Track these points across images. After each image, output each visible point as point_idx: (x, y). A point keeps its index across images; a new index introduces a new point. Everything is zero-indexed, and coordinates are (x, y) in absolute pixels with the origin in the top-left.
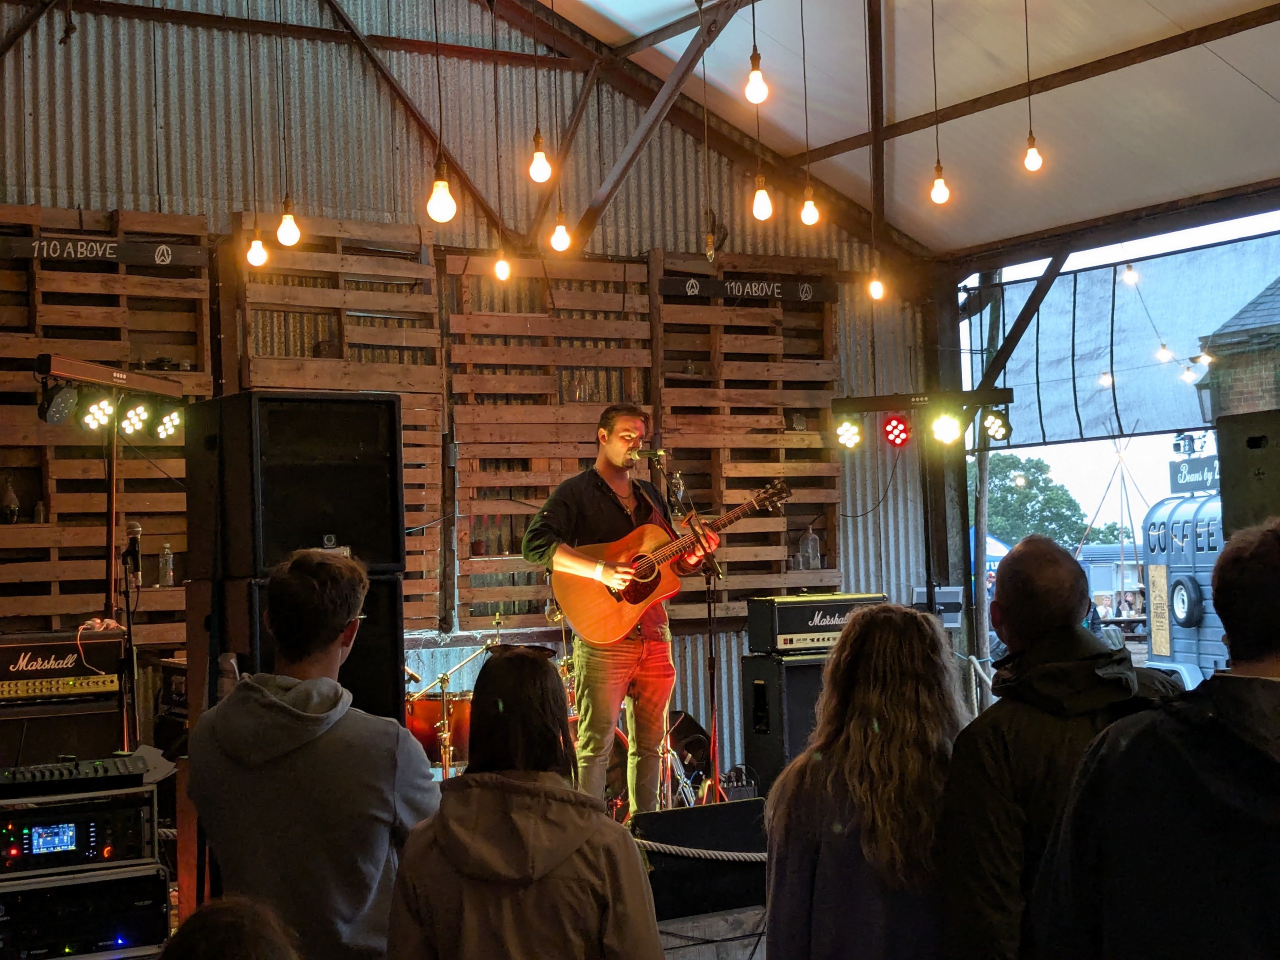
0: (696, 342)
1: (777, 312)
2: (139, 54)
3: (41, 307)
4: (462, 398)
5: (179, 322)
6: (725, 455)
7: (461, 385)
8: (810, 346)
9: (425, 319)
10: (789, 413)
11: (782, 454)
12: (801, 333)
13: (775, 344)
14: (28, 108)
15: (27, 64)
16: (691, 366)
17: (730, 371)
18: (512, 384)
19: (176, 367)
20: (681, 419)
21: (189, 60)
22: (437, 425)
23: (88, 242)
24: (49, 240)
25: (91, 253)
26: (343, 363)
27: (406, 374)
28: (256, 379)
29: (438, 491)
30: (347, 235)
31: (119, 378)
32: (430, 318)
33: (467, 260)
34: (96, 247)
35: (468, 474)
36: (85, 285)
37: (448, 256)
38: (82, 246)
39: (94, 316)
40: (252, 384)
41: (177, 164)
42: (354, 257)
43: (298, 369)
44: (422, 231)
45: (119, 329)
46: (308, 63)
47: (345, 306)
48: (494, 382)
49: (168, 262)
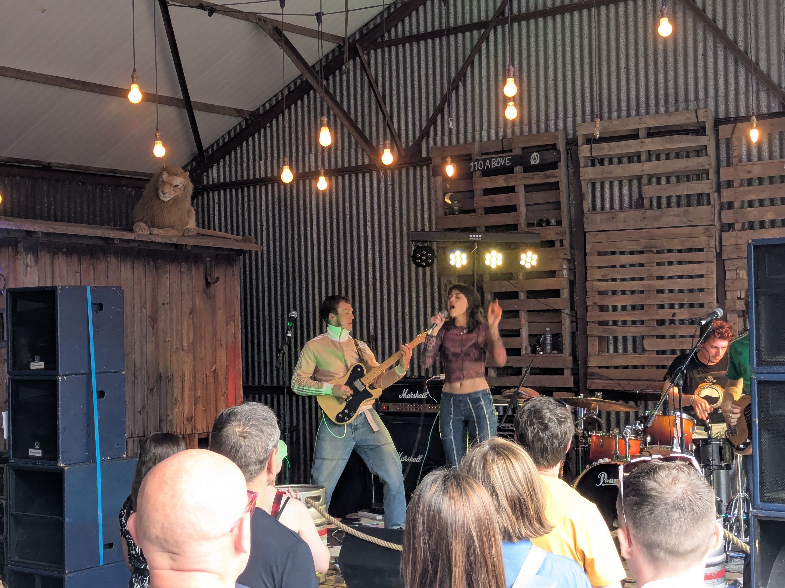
2: (540, 39)
3: (476, 199)
4: (731, 227)
5: (551, 196)
9: (703, 173)
15: (484, 61)
19: (548, 223)
21: (568, 34)
22: (710, 248)
23: (496, 158)
24: (478, 161)
25: (498, 164)
26: (642, 211)
27: (686, 213)
28: (587, 227)
29: (712, 293)
30: (644, 126)
31: (475, 237)
32: (707, 172)
33: (735, 126)
34: (501, 160)
35: (734, 281)
36: (496, 182)
37: (720, 127)
38: (494, 161)
39: (501, 200)
40: (585, 230)
41: (561, 99)
42: (649, 140)
43: (613, 218)
44: (698, 112)
45: (515, 205)
46: (640, 14)
47: (643, 173)
48: (755, 213)
49: (537, 162)
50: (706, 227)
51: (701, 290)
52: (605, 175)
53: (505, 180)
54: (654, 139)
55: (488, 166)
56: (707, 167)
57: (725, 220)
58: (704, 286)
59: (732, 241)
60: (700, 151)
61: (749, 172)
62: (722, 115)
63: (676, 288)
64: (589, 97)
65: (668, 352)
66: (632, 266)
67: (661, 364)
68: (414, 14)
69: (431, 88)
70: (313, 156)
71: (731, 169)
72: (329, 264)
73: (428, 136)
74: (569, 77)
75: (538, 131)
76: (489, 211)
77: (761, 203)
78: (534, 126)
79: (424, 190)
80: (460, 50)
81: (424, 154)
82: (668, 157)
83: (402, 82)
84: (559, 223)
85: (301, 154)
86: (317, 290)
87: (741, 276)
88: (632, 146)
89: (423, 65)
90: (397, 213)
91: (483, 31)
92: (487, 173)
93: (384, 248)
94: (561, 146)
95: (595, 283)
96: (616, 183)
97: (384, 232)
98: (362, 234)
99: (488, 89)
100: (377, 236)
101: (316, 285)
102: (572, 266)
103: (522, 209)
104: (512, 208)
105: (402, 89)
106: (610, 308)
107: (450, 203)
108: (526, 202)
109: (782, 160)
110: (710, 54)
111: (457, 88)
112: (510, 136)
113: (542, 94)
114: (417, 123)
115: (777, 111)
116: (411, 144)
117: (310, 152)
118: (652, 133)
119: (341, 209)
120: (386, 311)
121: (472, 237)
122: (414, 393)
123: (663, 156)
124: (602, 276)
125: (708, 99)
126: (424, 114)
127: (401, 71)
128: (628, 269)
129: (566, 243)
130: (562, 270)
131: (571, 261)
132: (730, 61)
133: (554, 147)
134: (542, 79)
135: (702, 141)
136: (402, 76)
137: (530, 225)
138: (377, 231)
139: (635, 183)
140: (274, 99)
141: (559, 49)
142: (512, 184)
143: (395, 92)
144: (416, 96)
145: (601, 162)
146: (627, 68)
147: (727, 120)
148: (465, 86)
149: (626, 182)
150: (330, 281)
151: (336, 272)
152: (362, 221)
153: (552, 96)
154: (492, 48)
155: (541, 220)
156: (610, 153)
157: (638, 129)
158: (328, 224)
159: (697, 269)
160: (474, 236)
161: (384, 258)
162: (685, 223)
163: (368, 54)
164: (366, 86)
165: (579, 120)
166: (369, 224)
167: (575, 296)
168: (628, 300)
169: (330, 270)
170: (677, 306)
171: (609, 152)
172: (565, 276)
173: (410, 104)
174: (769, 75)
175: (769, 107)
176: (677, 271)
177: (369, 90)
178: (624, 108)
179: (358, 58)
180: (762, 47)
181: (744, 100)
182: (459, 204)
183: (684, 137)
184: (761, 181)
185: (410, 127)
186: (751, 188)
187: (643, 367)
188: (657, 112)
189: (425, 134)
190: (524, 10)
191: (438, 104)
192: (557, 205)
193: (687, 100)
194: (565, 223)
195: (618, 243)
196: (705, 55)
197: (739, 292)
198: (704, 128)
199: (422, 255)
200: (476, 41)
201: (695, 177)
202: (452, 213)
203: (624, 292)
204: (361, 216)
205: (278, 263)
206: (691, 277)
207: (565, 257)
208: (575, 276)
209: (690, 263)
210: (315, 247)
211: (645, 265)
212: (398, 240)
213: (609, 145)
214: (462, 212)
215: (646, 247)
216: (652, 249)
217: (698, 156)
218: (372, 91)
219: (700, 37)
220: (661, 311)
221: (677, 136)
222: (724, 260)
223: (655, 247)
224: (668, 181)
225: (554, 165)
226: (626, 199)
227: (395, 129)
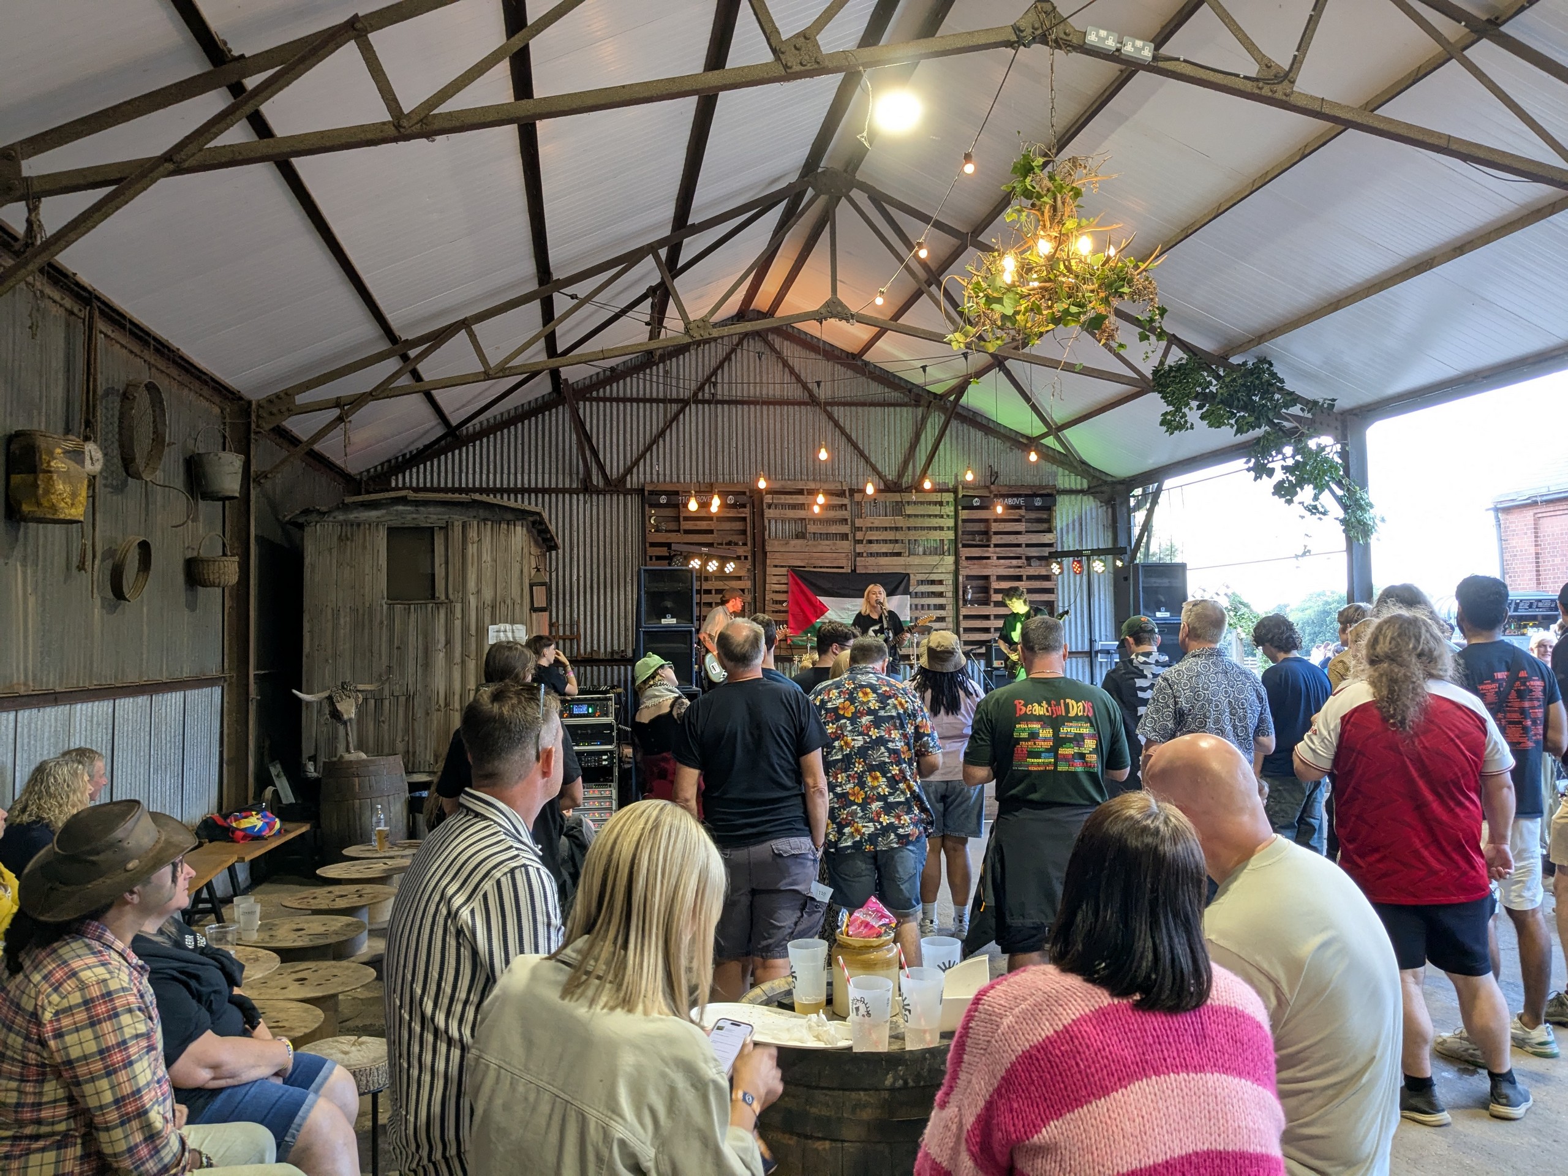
0: (981, 527)
1: (1022, 512)
2: (726, 419)
3: (682, 522)
4: (860, 555)
5: (738, 526)
6: (993, 578)
7: (859, 548)
8: (1045, 526)
9: (844, 521)
10: (1028, 558)
11: (1024, 578)
12: (1039, 521)
13: (1021, 527)
14: (681, 444)
15: (681, 426)
16: (977, 538)
17: (995, 540)
18: (885, 548)
19: (736, 544)
20: (970, 562)
22: (848, 566)
27: (835, 544)
28: (768, 549)
31: (711, 550)
32: (846, 520)
36: (698, 513)
37: (855, 494)
39: (703, 525)
40: (765, 551)
46: (797, 416)
47: (806, 517)
49: (733, 502)
50: (845, 554)
52: (782, 516)
53: (706, 512)
56: (846, 517)
57: (857, 550)
59: (862, 563)
71: (861, 520)
80: (661, 415)
84: (745, 544)
91: (680, 405)
95: (772, 585)
99: (684, 447)
103: (715, 533)
107: (655, 523)
113: (727, 456)
124: (777, 581)
129: (750, 558)
131: (752, 570)
137: (720, 544)
149: (793, 521)
153: (735, 459)
154: (687, 419)
155: (730, 542)
157: (803, 489)
167: (755, 594)
171: (785, 501)
174: (876, 466)
180: (873, 450)
195: (789, 560)
200: (674, 411)
202: (659, 531)
207: (748, 567)
208: (755, 580)
213: (785, 497)
214: (667, 531)
215: (807, 564)
223: (812, 564)
226: (793, 532)
227: (602, 464)
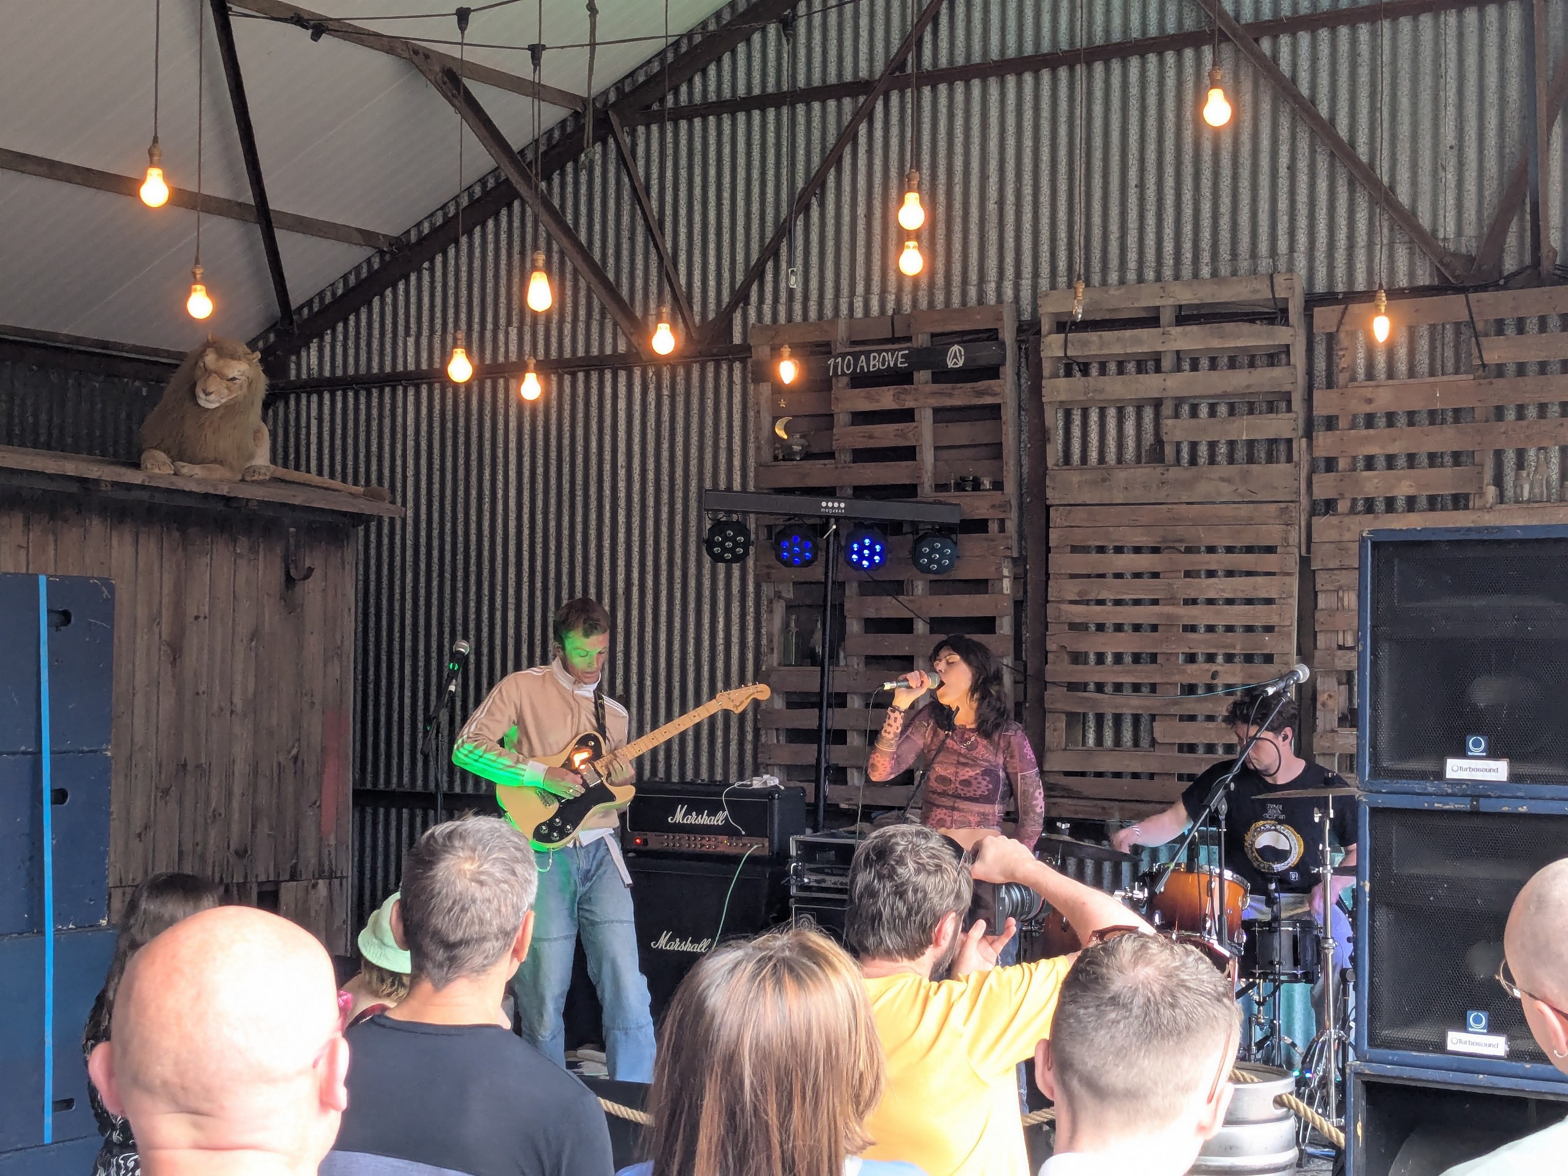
3: (839, 430)
4: (1328, 506)
5: (983, 432)
18: (1406, 482)
19: (977, 485)
21: (1028, 114)
22: (1288, 545)
23: (879, 352)
24: (843, 356)
25: (883, 365)
26: (1159, 469)
27: (1245, 477)
28: (1053, 496)
29: (1290, 635)
30: (1171, 302)
31: (833, 507)
32: (1287, 397)
33: (1346, 308)
34: (888, 356)
35: (1332, 613)
36: (878, 401)
37: (1316, 309)
38: (875, 358)
39: (886, 435)
40: (1048, 502)
41: (1010, 243)
42: (1179, 329)
43: (1104, 480)
44: (1275, 280)
45: (914, 447)
46: (1170, 82)
47: (1165, 395)
48: (1376, 481)
49: (960, 364)
50: (1283, 505)
51: (1269, 629)
52: (1091, 395)
53: (897, 397)
54: (1188, 328)
55: (862, 367)
56: (1287, 387)
57: (1319, 494)
58: (1274, 620)
59: (1333, 535)
60: (1276, 356)
61: (1370, 401)
62: (1320, 287)
63: (1220, 622)
64: (1065, 240)
65: (1201, 750)
66: (1137, 575)
67: (1185, 771)
68: (726, 58)
69: (755, 207)
70: (515, 330)
71: (1333, 394)
72: (539, 551)
73: (747, 303)
74: (1028, 199)
75: (964, 303)
76: (862, 455)
77: (1391, 461)
78: (956, 292)
79: (735, 411)
80: (816, 134)
81: (737, 339)
82: (1213, 365)
83: (698, 191)
84: (998, 486)
85: (489, 326)
86: (511, 600)
87: (1346, 603)
88: (1145, 341)
89: (741, 161)
90: (679, 453)
91: (862, 99)
92: (862, 380)
93: (650, 523)
94: (1008, 335)
95: (1065, 607)
96: (1112, 412)
97: (651, 489)
98: (607, 492)
99: (869, 216)
100: (636, 498)
101: (511, 591)
102: (1021, 570)
103: (927, 456)
104: (909, 453)
105: (697, 207)
106: (1092, 658)
107: (785, 437)
108: (935, 442)
109: (1432, 379)
110: (1302, 165)
111: (807, 209)
112: (909, 311)
113: (974, 229)
114: (726, 275)
115: (1427, 283)
116: (711, 316)
117: (509, 323)
118: (1185, 317)
119: (566, 442)
120: (649, 647)
121: (827, 507)
122: (700, 813)
123: (1204, 363)
124: (1079, 593)
125: (1295, 255)
126: (740, 257)
127: (698, 170)
128: (1128, 580)
129: (1011, 526)
130: (1001, 579)
131: (1019, 562)
132: (1341, 182)
133: (992, 335)
134: (974, 201)
135: (1281, 335)
136: (698, 180)
137: (941, 487)
138: (637, 487)
139: (1148, 414)
140: (440, 213)
141: (1011, 142)
142: (909, 404)
143: (683, 212)
144: (726, 221)
145: (1085, 370)
146: (1141, 186)
147: (1330, 298)
148: (822, 205)
149: (1130, 411)
150: (539, 585)
151: (552, 566)
152: (607, 467)
153: (993, 235)
154: (878, 133)
155: (963, 479)
156: (1102, 352)
157: (1159, 307)
158: (540, 470)
159: (1262, 587)
160: (830, 504)
161: (650, 541)
162: (1242, 496)
163: (633, 134)
164: (626, 198)
165: (1044, 283)
166: (622, 473)
167: (1024, 632)
168: (1127, 643)
169: (539, 563)
170: (1220, 659)
171: (1101, 349)
172: (1005, 592)
173: (712, 237)
174: (1414, 212)
175: (1412, 274)
176: (1223, 590)
177: (633, 206)
178: (1132, 265)
179: (611, 141)
180: (1404, 159)
181: (1363, 259)
182: (802, 441)
183: (1245, 327)
184: (1391, 419)
185: (712, 283)
186: (1371, 431)
187: (1152, 776)
188: (1196, 275)
189: (741, 297)
190: (943, 62)
191: (767, 241)
192: (996, 450)
193: (1254, 255)
194: (1010, 487)
195: (1111, 529)
196: (1292, 168)
197: (1341, 635)
198: (1285, 311)
199: (726, 539)
200: (847, 118)
201: (1264, 406)
202: (789, 456)
203: (1119, 628)
204: (607, 457)
205: (436, 543)
206: (1249, 602)
207: (1008, 553)
208: (1025, 592)
209: (1249, 574)
210: (512, 516)
211: (1161, 575)
212: (679, 506)
213: (1100, 337)
214: (808, 456)
215: (1165, 540)
216: (1177, 545)
217: (1272, 365)
218: (638, 207)
219: (1284, 133)
220: (1191, 668)
221: (1232, 324)
222: (1314, 571)
223: (1181, 541)
224: (1212, 413)
225: (993, 372)
226: (1130, 443)
227: (680, 286)
